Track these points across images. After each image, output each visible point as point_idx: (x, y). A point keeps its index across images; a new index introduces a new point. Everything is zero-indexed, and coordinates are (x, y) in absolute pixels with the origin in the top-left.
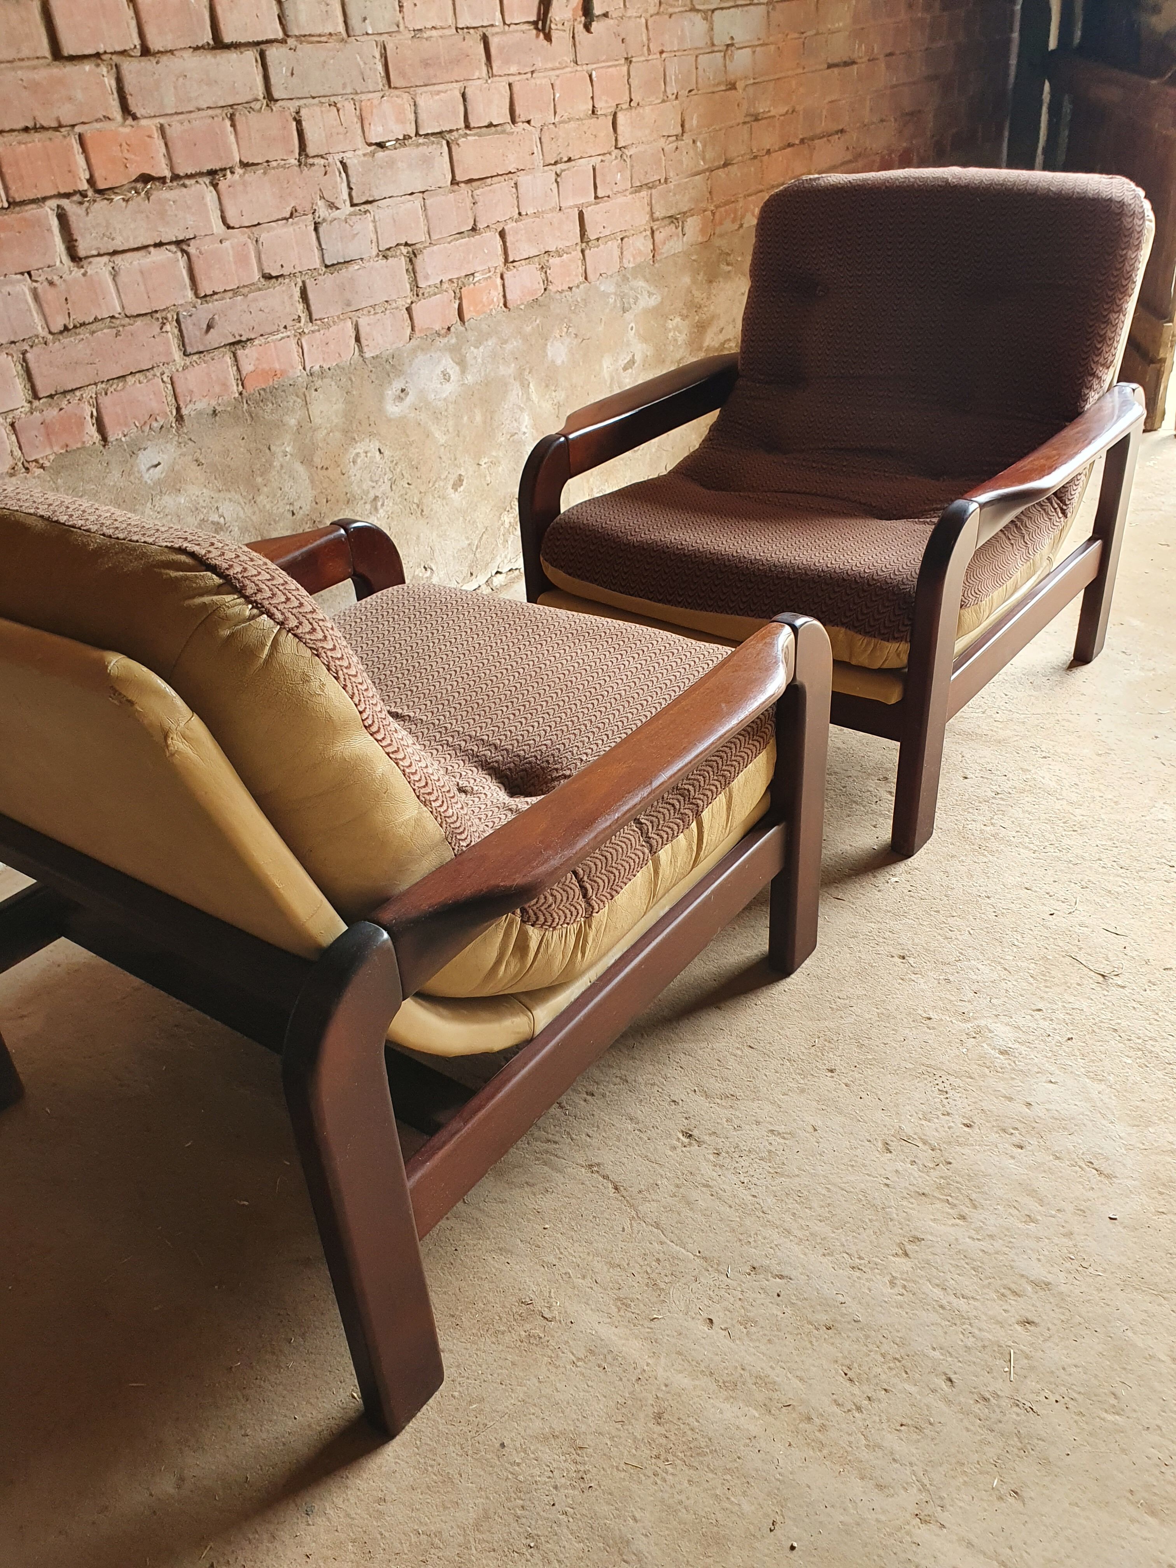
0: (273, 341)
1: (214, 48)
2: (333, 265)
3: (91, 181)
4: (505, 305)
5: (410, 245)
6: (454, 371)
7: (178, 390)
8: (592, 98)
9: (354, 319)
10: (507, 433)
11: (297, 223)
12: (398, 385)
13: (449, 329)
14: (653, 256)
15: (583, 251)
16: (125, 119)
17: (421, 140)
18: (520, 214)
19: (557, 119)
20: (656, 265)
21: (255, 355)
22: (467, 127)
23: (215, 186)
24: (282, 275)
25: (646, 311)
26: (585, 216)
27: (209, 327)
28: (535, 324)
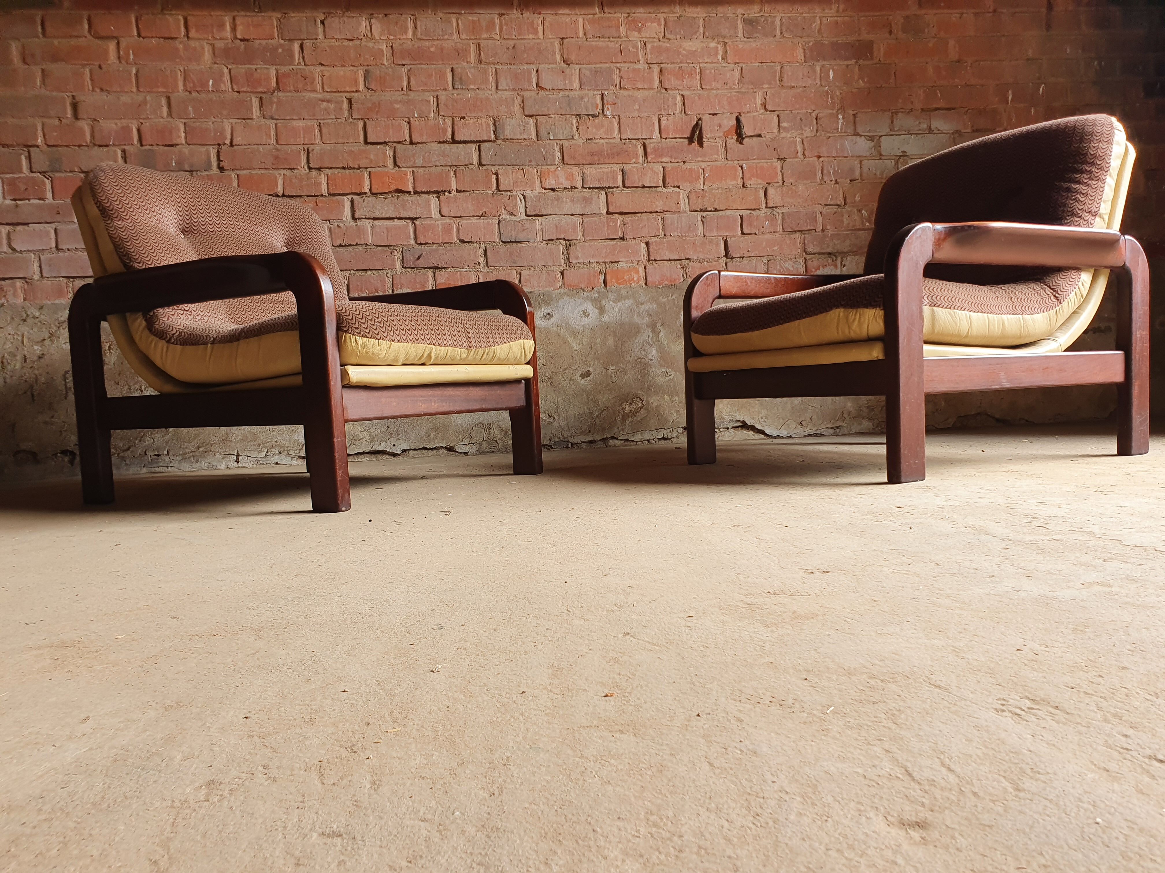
0: (460, 272)
1: (451, 143)
2: (507, 242)
3: (370, 190)
4: (646, 284)
5: (568, 240)
6: (593, 312)
7: (395, 282)
8: (743, 178)
9: (519, 271)
10: (634, 356)
11: (487, 219)
12: (546, 310)
13: (593, 288)
15: (726, 264)
16: (394, 167)
17: (585, 190)
18: (665, 235)
19: (706, 187)
21: (447, 276)
22: (624, 186)
23: (438, 198)
24: (471, 242)
26: (729, 243)
27: (419, 258)
28: (670, 298)
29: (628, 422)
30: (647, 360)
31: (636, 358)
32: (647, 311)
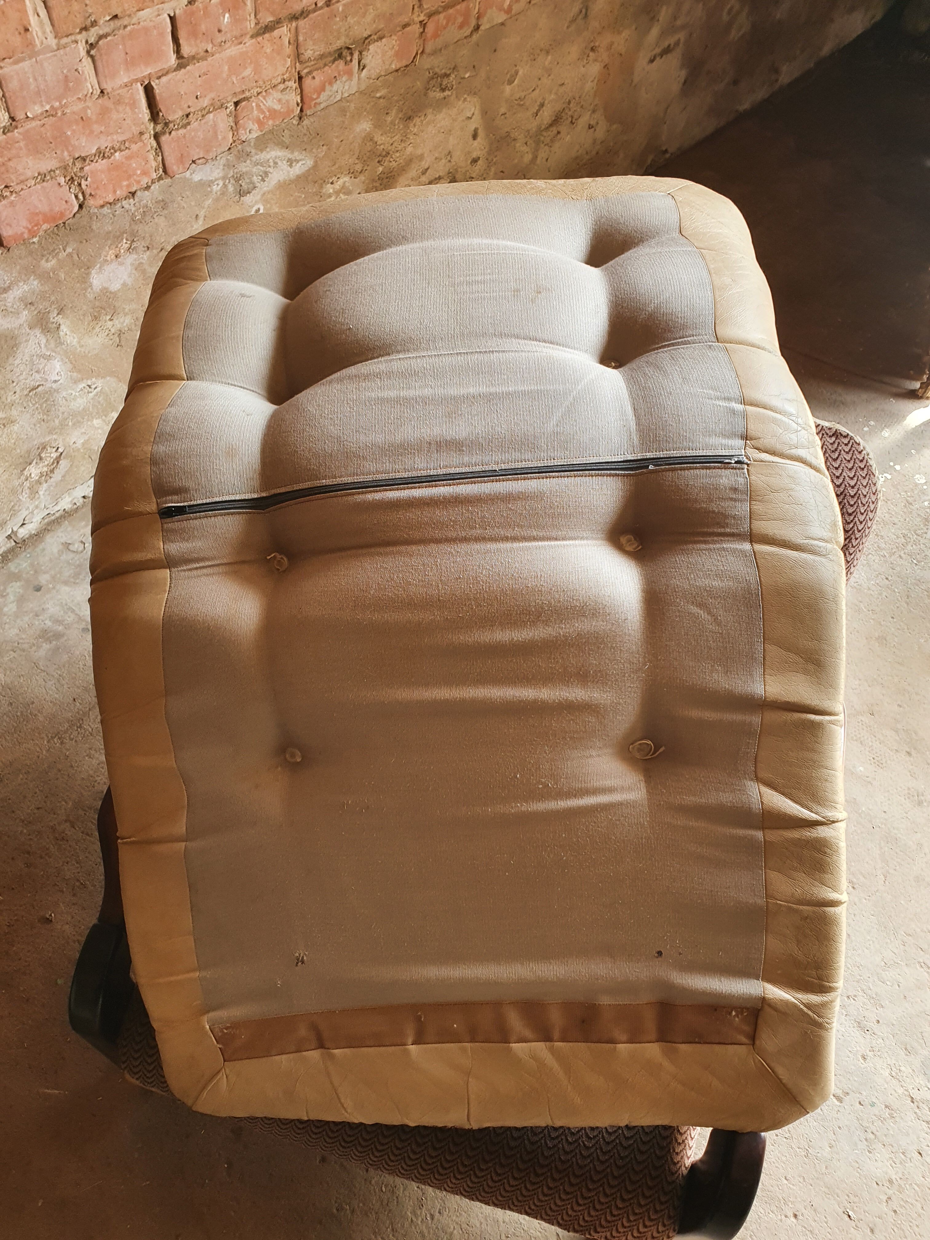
14: (301, 110)
15: (156, 137)
20: (306, 122)
25: (283, 186)
26: (157, 91)
28: (63, 255)
29: (41, 493)
30: (49, 385)
31: (26, 392)
32: (21, 299)
